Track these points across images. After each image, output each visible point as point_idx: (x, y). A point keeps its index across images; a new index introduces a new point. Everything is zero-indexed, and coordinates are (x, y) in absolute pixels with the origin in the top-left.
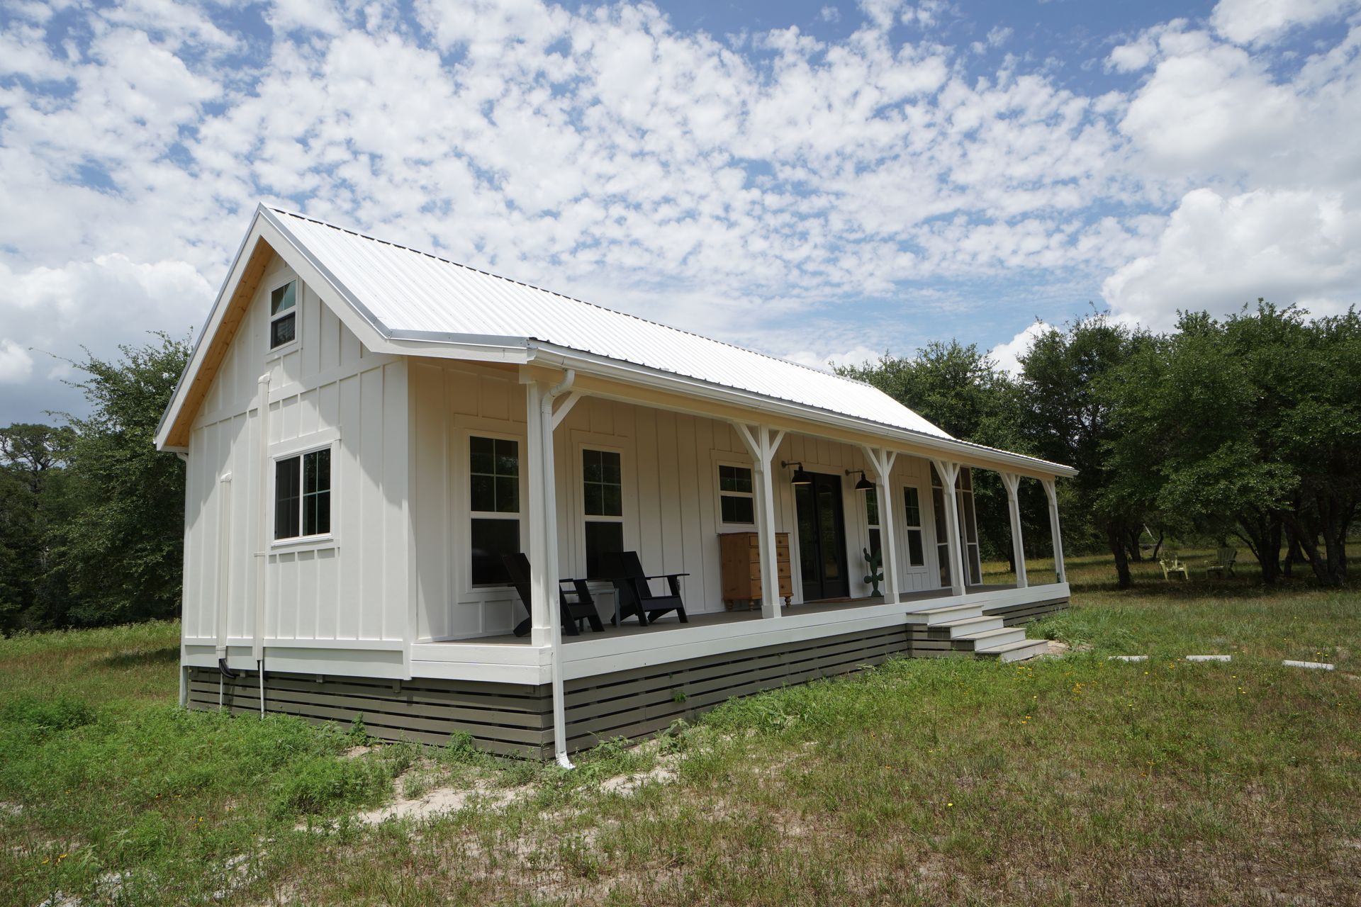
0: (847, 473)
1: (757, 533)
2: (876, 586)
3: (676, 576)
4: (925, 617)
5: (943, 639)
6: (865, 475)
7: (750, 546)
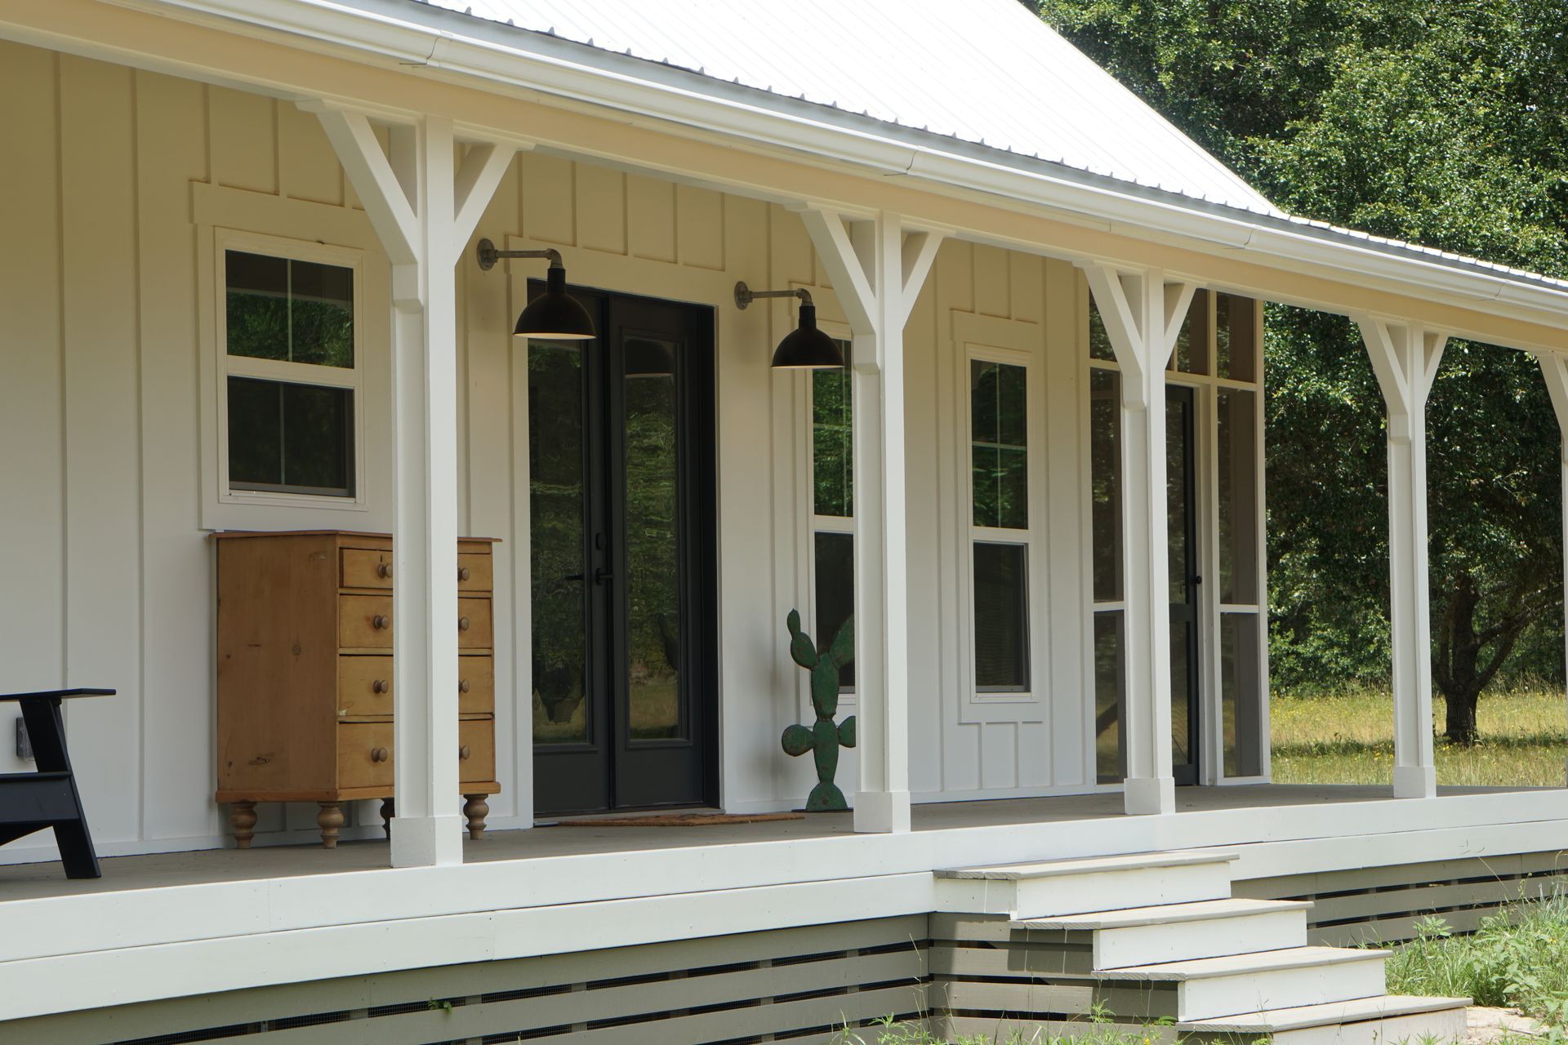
0: (743, 295)
1: (389, 538)
2: (826, 769)
3: (54, 698)
4: (1003, 889)
5: (1066, 973)
6: (813, 308)
7: (342, 586)
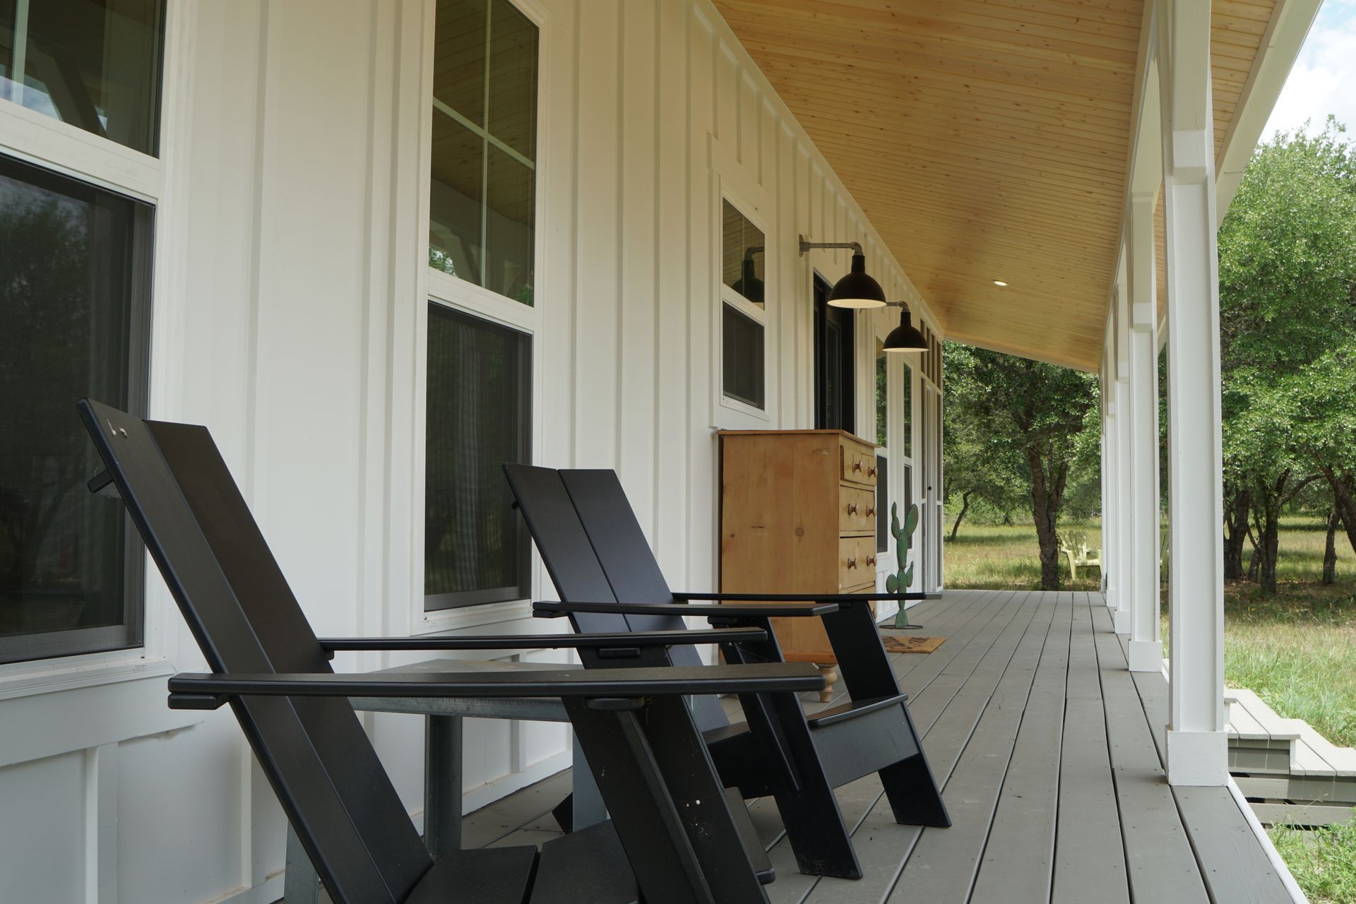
5: (1268, 768)
6: (910, 313)
7: (843, 478)
